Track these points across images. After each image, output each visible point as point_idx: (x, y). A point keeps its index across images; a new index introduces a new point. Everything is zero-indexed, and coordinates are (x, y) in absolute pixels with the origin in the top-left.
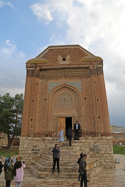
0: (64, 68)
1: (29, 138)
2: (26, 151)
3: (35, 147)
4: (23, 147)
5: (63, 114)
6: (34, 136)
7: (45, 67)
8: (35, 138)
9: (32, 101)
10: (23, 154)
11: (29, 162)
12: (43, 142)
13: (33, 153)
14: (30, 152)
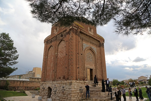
0: (91, 37)
1: (78, 81)
2: (76, 91)
3: (81, 88)
4: (75, 88)
5: (89, 66)
6: (80, 80)
7: (83, 31)
8: (81, 82)
9: (78, 53)
10: (75, 93)
11: (79, 99)
12: (84, 84)
13: (80, 92)
14: (78, 91)
